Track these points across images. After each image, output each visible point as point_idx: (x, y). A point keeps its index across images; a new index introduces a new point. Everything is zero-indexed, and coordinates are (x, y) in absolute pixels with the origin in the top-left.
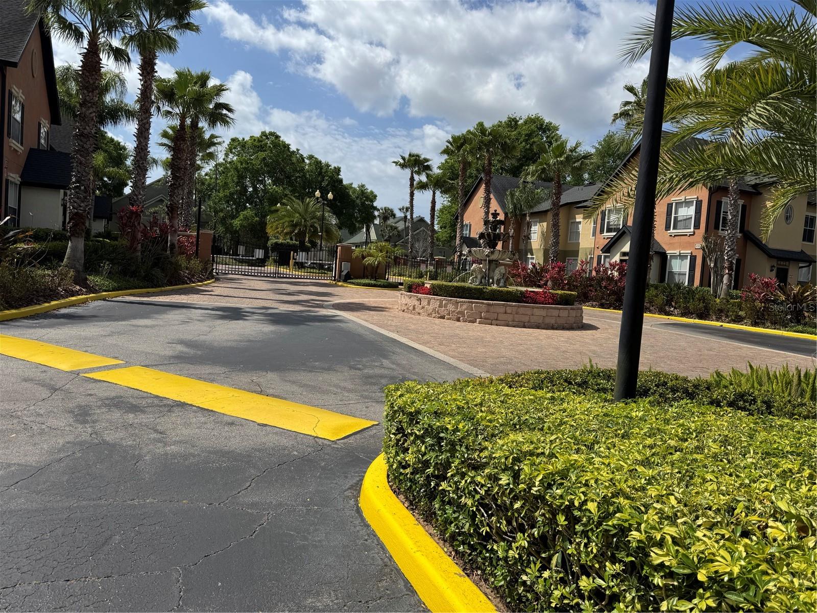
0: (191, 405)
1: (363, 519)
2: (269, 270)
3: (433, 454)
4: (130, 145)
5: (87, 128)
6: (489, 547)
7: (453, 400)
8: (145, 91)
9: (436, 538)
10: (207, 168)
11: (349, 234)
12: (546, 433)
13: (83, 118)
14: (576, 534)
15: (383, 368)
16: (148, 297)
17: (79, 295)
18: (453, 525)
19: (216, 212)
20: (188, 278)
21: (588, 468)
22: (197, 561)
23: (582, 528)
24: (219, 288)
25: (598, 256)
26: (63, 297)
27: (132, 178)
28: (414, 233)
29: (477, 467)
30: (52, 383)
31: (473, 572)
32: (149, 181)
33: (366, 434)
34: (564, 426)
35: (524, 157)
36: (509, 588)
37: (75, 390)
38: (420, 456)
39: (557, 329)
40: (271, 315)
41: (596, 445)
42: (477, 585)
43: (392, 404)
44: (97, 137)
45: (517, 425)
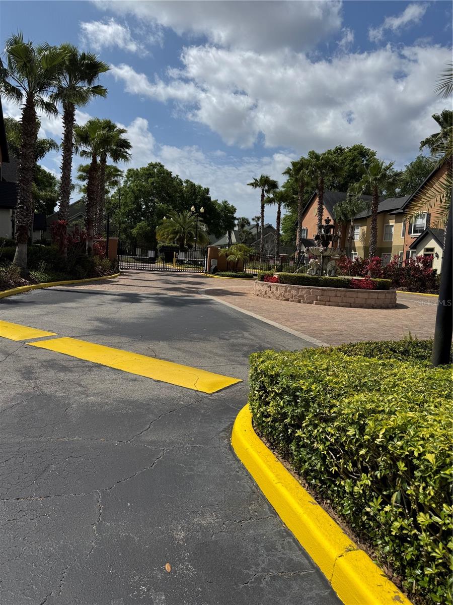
0: (105, 366)
1: (235, 455)
2: (158, 266)
3: (290, 409)
4: (58, 176)
5: (27, 163)
6: (337, 483)
7: (304, 365)
8: (68, 135)
9: (293, 472)
10: (113, 191)
11: (215, 239)
12: (383, 393)
13: (24, 156)
14: (415, 478)
15: (245, 338)
16: (73, 286)
17: (24, 285)
18: (307, 464)
19: (120, 224)
20: (101, 272)
21: (423, 424)
22: (112, 486)
23: (420, 474)
24: (123, 280)
25: (407, 251)
26: (13, 287)
27: (59, 200)
28: (265, 236)
29: (328, 420)
30: (7, 349)
31: (323, 500)
32: (71, 202)
33: (234, 389)
34: (397, 388)
35: (348, 176)
36: (354, 516)
37: (22, 355)
38: (279, 409)
39: (376, 308)
40: (160, 298)
41: (425, 404)
42: (327, 511)
43: (256, 368)
44: (34, 170)
45: (358, 386)
